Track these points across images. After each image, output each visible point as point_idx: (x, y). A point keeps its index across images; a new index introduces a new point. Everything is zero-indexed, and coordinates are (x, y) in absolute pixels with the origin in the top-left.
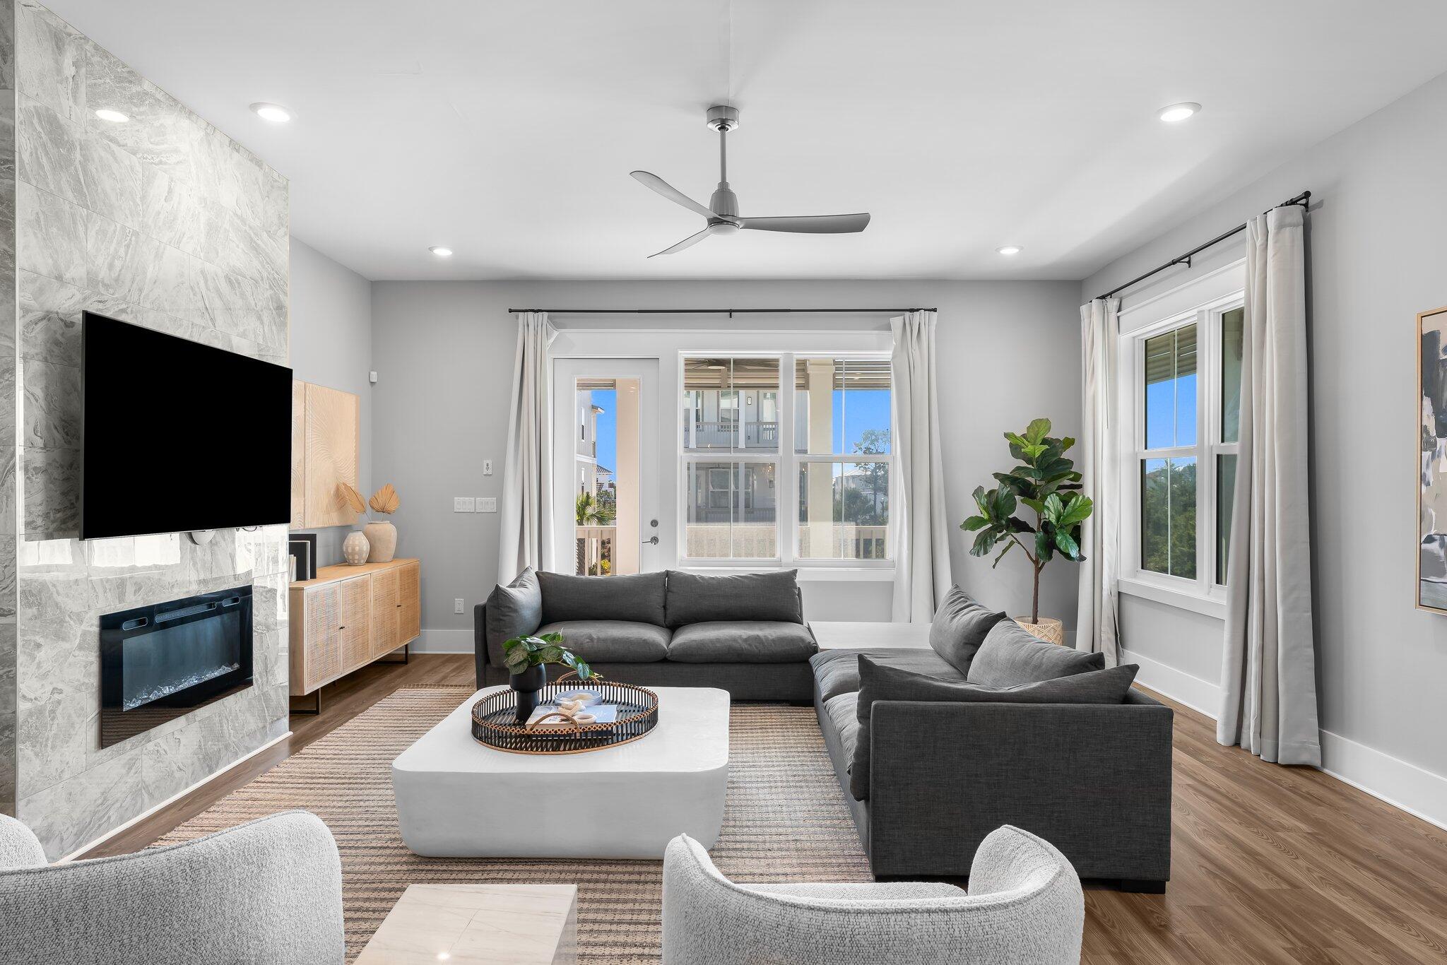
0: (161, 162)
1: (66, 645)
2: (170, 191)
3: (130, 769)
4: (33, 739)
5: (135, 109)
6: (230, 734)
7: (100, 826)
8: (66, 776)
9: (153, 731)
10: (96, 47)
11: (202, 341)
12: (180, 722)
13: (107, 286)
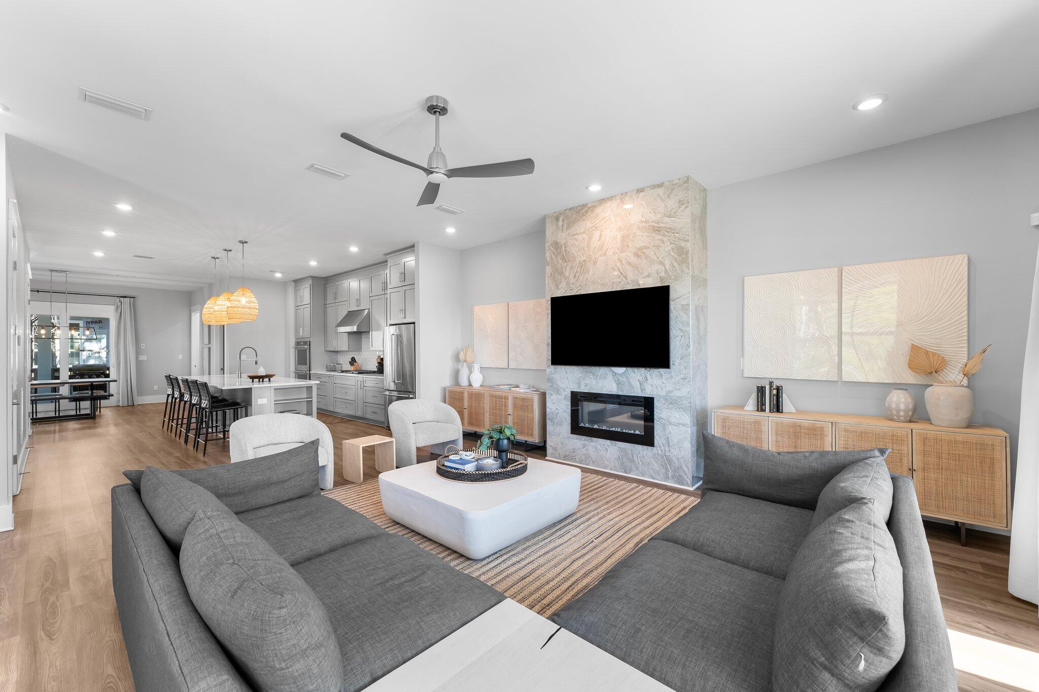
0: (596, 228)
1: (560, 397)
2: (601, 236)
3: (584, 447)
4: (551, 420)
5: (584, 217)
6: (639, 463)
7: (572, 459)
8: (561, 436)
9: (594, 439)
10: (570, 209)
11: (618, 289)
12: (608, 442)
13: (573, 284)
